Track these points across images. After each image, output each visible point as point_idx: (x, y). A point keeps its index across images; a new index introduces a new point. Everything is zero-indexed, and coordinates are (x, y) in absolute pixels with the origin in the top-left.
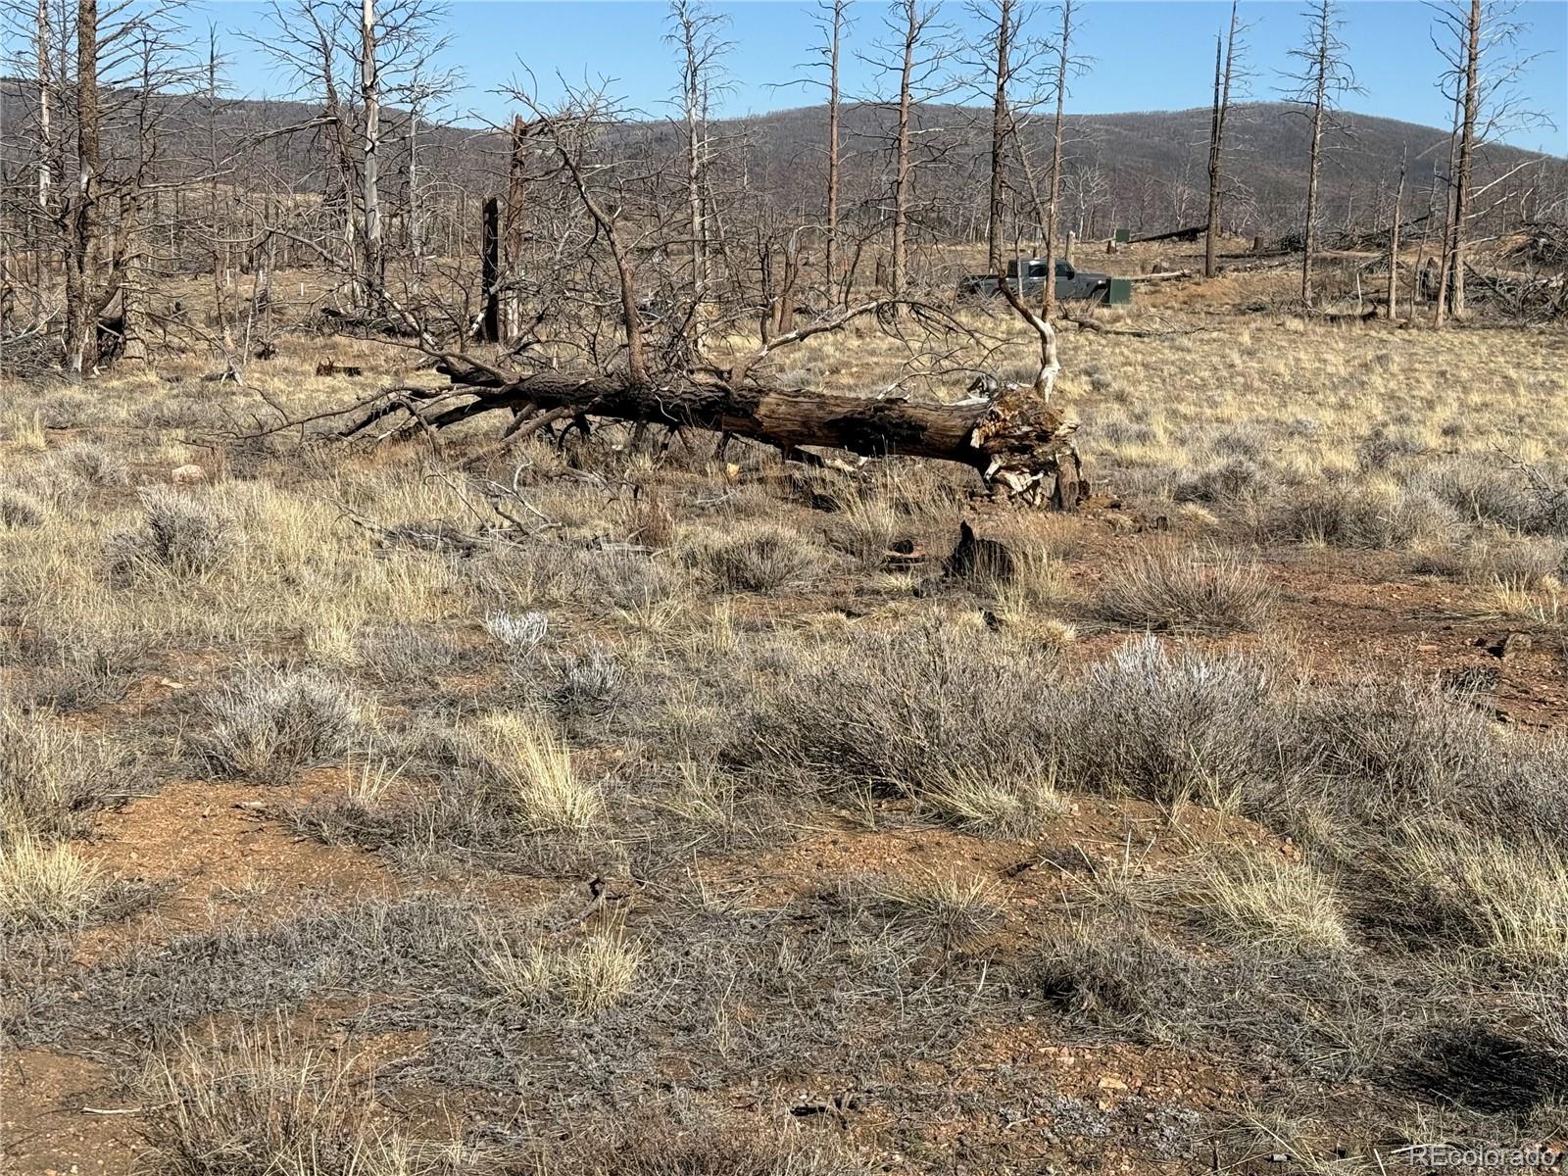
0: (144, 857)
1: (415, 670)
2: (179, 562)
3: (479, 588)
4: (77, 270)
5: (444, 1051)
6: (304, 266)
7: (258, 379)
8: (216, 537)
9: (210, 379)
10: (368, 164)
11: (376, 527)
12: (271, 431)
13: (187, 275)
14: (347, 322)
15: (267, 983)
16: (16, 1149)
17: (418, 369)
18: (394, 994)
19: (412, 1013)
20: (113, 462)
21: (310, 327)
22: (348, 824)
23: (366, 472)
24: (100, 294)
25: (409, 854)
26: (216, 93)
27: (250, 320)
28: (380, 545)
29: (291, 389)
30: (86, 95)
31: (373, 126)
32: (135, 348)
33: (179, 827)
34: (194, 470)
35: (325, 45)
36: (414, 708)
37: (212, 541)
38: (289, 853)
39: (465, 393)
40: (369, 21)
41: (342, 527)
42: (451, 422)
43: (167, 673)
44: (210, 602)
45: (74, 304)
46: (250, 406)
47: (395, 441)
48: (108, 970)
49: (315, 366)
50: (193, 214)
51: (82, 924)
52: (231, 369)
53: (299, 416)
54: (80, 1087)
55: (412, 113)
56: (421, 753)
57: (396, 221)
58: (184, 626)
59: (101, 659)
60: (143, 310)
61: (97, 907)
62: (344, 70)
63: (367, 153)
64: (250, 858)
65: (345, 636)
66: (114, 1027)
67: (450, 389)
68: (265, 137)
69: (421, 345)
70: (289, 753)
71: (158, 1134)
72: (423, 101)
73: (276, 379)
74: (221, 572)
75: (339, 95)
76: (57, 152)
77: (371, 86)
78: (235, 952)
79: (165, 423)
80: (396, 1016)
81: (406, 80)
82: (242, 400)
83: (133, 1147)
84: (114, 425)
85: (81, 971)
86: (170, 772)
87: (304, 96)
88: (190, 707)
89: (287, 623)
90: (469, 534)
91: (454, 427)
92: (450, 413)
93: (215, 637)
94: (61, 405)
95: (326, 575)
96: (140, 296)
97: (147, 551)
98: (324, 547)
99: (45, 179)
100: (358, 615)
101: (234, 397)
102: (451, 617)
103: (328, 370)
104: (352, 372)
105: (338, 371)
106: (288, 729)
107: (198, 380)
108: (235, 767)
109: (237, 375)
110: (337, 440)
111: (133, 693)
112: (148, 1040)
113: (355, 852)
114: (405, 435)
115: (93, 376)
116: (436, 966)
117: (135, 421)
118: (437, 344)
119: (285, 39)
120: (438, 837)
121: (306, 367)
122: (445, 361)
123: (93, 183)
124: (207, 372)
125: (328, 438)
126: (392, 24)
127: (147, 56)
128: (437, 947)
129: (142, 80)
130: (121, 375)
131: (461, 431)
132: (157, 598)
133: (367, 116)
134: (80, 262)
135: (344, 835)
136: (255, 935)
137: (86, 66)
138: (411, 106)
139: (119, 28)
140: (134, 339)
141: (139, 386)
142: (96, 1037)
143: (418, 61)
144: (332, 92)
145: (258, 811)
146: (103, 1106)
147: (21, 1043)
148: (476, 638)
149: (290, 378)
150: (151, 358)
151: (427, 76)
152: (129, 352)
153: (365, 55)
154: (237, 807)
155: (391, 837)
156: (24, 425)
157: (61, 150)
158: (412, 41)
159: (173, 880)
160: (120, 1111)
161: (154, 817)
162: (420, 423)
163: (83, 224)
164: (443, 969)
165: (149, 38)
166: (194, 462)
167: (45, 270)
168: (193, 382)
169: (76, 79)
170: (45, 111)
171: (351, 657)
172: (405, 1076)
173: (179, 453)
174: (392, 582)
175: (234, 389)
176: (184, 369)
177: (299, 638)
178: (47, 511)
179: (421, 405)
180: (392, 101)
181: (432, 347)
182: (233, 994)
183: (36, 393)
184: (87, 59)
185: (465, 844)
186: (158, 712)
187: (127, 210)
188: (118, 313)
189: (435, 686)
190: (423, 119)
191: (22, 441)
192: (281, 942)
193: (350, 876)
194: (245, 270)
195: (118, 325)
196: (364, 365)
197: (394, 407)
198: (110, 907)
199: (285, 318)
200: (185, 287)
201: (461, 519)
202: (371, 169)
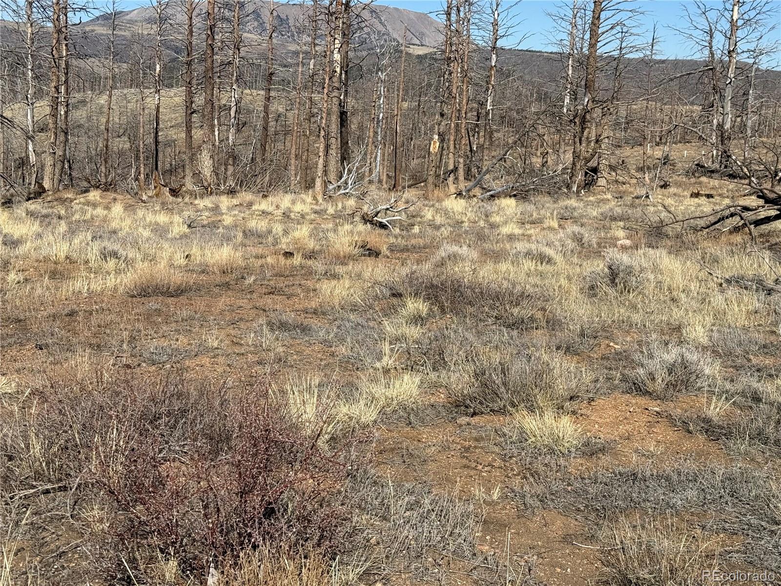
0: (601, 427)
1: (739, 351)
2: (620, 286)
3: (775, 311)
4: (578, 144)
5: (752, 548)
6: (687, 142)
7: (661, 199)
8: (639, 276)
9: (637, 198)
10: (727, 90)
11: (720, 276)
12: (667, 225)
13: (628, 146)
14: (708, 171)
15: (661, 498)
16: (543, 555)
17: (745, 196)
18: (726, 515)
19: (735, 526)
20: (590, 237)
21: (689, 173)
22: (703, 425)
23: (715, 248)
24: (588, 155)
25: (734, 445)
26: (653, 56)
27: (659, 169)
28: (721, 285)
29: (677, 204)
30: (591, 59)
31: (732, 71)
32: (602, 182)
33: (618, 415)
34: (628, 242)
35: (711, 30)
36: (737, 370)
37: (637, 278)
38: (672, 435)
39: (772, 209)
40: (735, 18)
41: (702, 275)
42: (762, 224)
43: (613, 340)
44: (634, 307)
45: (576, 160)
46: (656, 212)
47: (731, 232)
48: (585, 479)
49: (690, 193)
50: (634, 117)
51: (573, 455)
52: (647, 193)
53: (680, 218)
54: (571, 532)
55: (753, 63)
56: (743, 394)
57: (739, 119)
58: (621, 318)
59: (582, 330)
60: (607, 163)
61: (580, 448)
62: (719, 42)
63: (727, 84)
64: (652, 435)
65: (702, 330)
66: (587, 506)
67: (763, 207)
68: (676, 78)
69: (750, 183)
70: (673, 385)
71: (608, 561)
72: (760, 57)
73: (669, 199)
74: (640, 293)
75: (715, 56)
76: (575, 87)
77: (733, 50)
78: (645, 480)
79: (614, 219)
80: (727, 526)
81: (752, 47)
82: (652, 209)
83: (596, 565)
84: (590, 218)
85: (572, 478)
86: (614, 388)
87: (697, 57)
88: (624, 357)
89: (672, 321)
90: (770, 283)
91: (763, 227)
92: (762, 220)
93: (636, 325)
94: (566, 208)
95: (692, 298)
96: (607, 156)
97: (605, 280)
98: (692, 284)
99: (567, 100)
100: (709, 320)
101: (648, 207)
102: (759, 325)
103: (696, 195)
104: (709, 196)
105: (702, 195)
106: (674, 374)
107: (631, 198)
108: (646, 390)
109: (650, 196)
110: (701, 231)
111: (596, 349)
112: (603, 515)
113: (706, 440)
114: (736, 230)
115: (581, 195)
116: (748, 504)
117: (600, 217)
118: (758, 183)
119: (690, 28)
120: (750, 438)
121: (686, 193)
122: (762, 192)
123: (590, 102)
124: (635, 194)
125: (695, 230)
126: (747, 18)
127: (622, 39)
128: (749, 495)
129: (618, 51)
130: (594, 194)
131: (766, 229)
132: (608, 303)
133: (729, 66)
134: (580, 140)
135: (700, 430)
136: (655, 474)
137: (592, 46)
138: (754, 60)
139: (610, 27)
140: (602, 177)
141: (602, 200)
142: (578, 510)
143: (760, 37)
144: (712, 54)
145: (657, 412)
146: (582, 543)
147: (545, 506)
148: (773, 338)
149: (677, 198)
150: (609, 186)
151: (764, 44)
152: (599, 183)
153: (731, 35)
154: (647, 409)
155: (725, 435)
156: (549, 217)
157: (577, 86)
158: (757, 26)
159: (615, 441)
160: (590, 547)
161: (606, 409)
162: (746, 224)
163: (584, 121)
164: (752, 507)
165: (624, 31)
166: (628, 238)
167: (563, 143)
168: (628, 199)
169: (587, 52)
170: (570, 68)
171: (705, 341)
172: (731, 557)
173: (621, 233)
174: (727, 304)
175: (648, 203)
176: (624, 192)
177: (678, 329)
178: (558, 258)
179: (746, 214)
180: (744, 58)
181: (756, 184)
182: (644, 501)
183: (554, 202)
184: (593, 42)
185: (765, 444)
186: (608, 359)
187: (605, 115)
188: (595, 165)
189: (749, 360)
190: (759, 67)
191: (548, 224)
192: (668, 479)
193: (703, 452)
194: (658, 144)
195: (595, 170)
196: (715, 193)
197: (732, 215)
198: (587, 449)
199: (676, 168)
200: (627, 151)
201: (766, 275)
202: (729, 93)
